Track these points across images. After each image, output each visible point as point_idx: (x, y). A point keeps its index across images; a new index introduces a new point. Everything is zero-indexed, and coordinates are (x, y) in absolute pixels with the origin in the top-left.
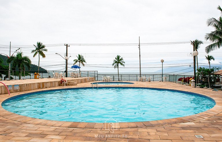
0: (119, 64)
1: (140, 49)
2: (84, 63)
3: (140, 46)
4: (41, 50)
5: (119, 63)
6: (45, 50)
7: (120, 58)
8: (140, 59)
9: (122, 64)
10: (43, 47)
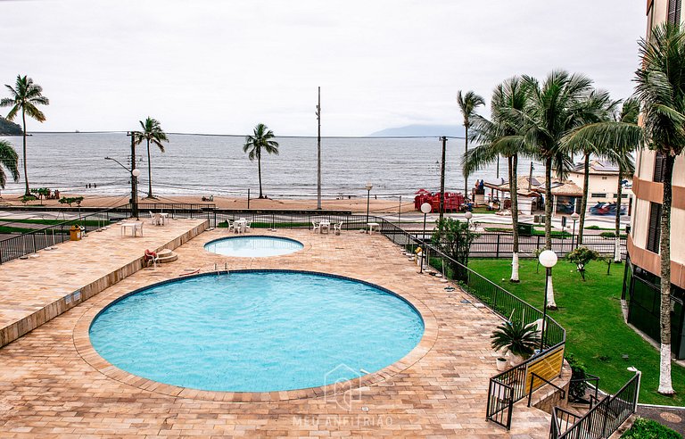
0: (263, 149)
1: (319, 119)
2: (162, 142)
3: (319, 110)
4: (28, 100)
5: (261, 144)
6: (44, 101)
7: (265, 132)
8: (319, 148)
9: (269, 149)
10: (36, 91)
